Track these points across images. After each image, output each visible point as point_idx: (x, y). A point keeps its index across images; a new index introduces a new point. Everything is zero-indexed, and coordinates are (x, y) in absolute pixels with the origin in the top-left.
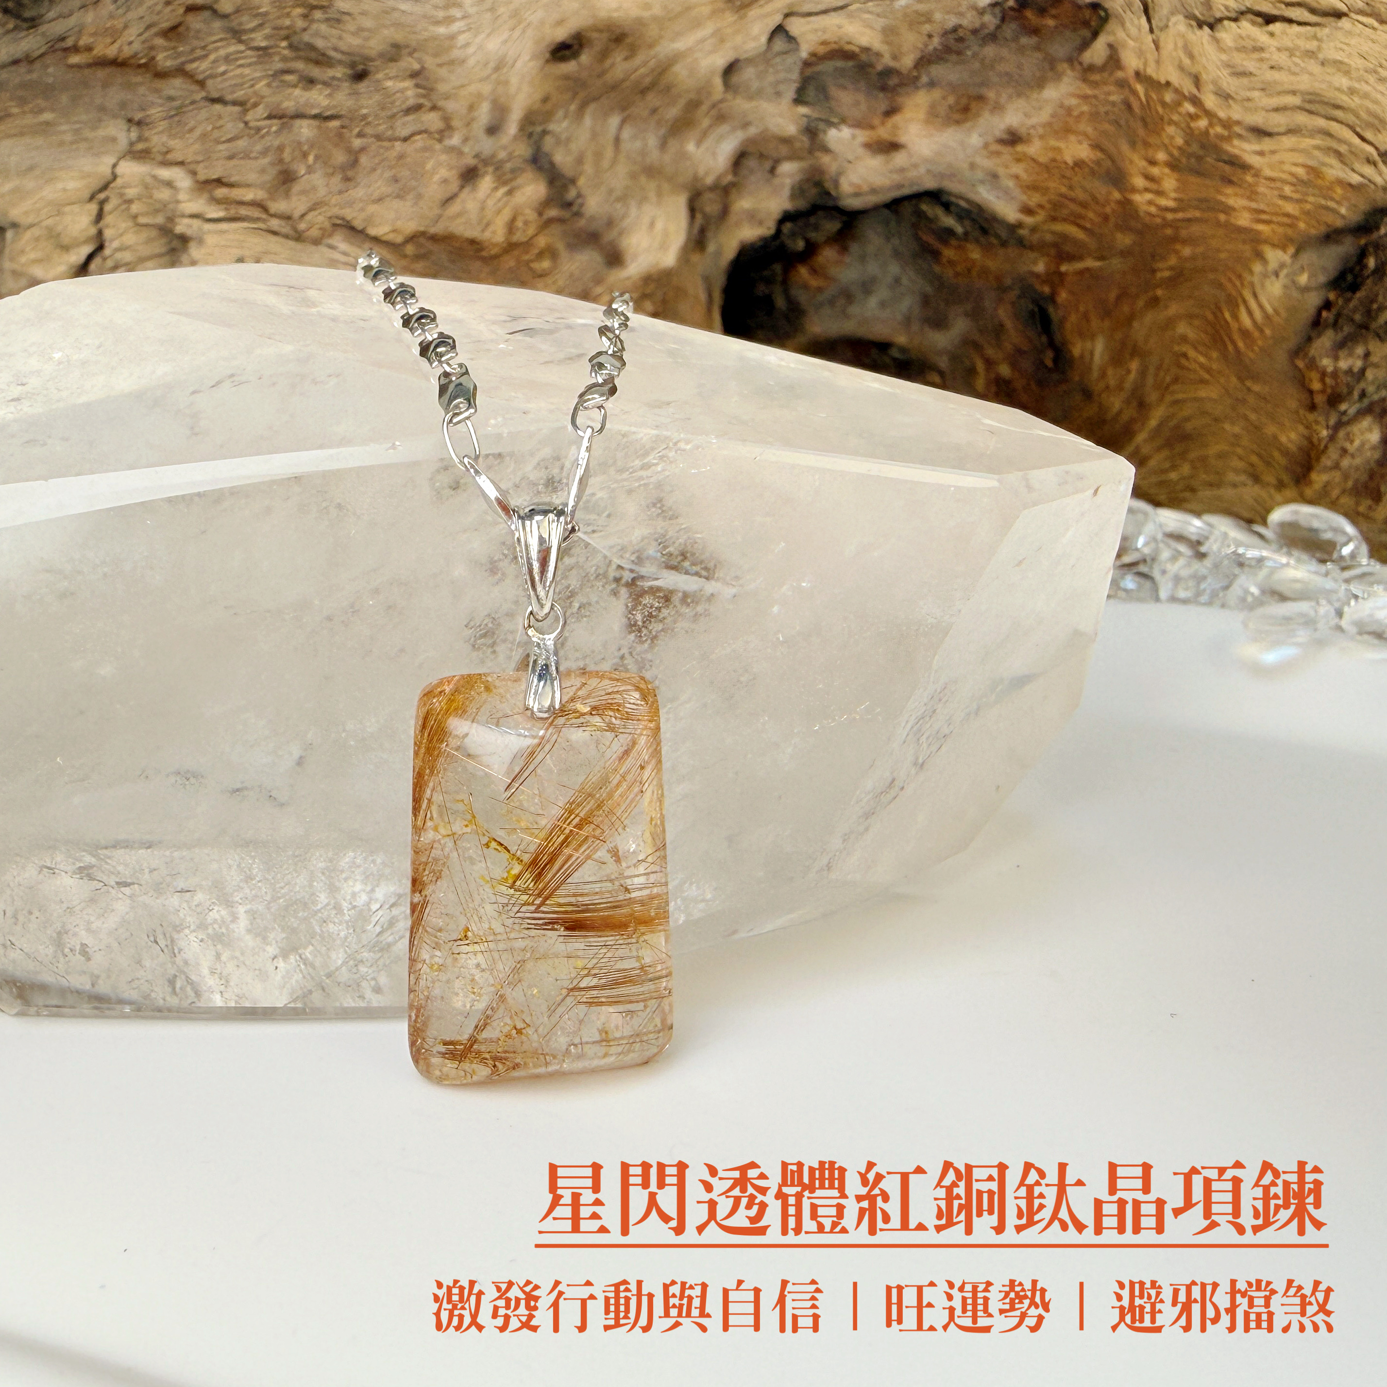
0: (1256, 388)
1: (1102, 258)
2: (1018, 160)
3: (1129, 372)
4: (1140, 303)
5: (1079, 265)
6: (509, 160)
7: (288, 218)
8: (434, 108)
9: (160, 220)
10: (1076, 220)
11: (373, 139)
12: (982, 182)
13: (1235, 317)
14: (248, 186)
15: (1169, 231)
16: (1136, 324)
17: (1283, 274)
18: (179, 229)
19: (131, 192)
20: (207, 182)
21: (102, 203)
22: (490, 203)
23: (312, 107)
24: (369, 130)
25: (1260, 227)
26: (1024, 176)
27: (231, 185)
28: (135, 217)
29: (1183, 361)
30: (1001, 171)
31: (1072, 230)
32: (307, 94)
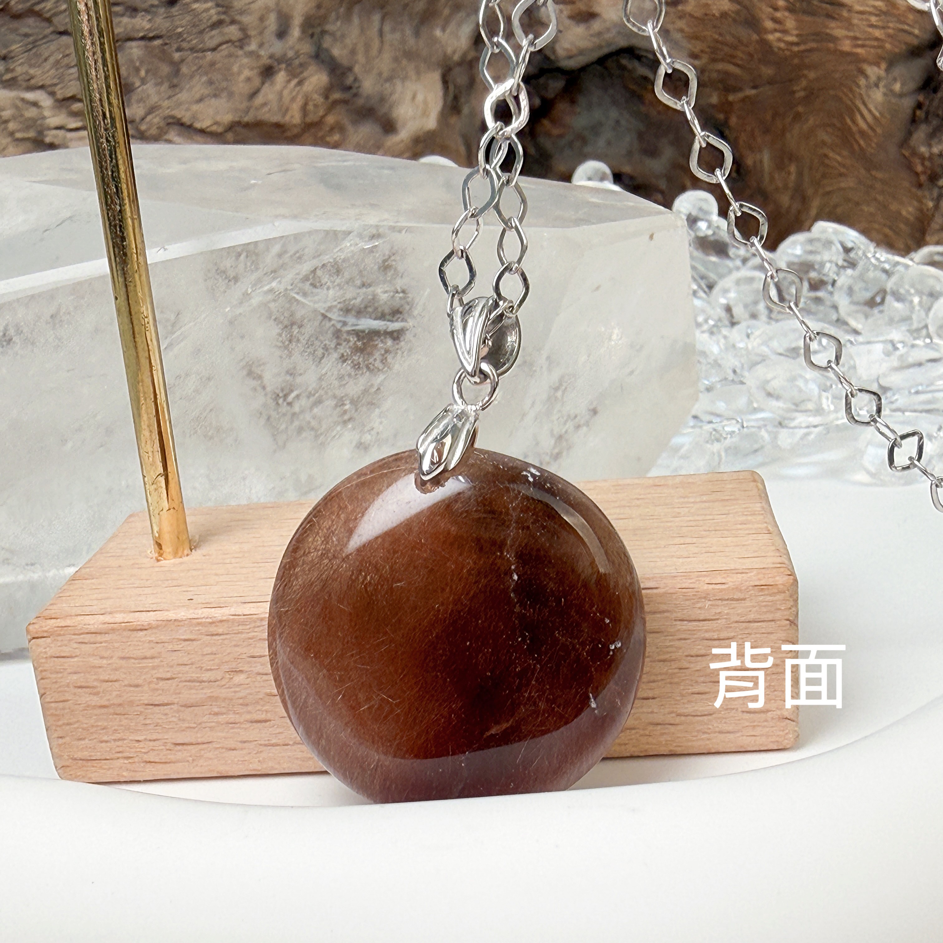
0: (879, 175)
1: (755, 87)
2: (680, 18)
3: (789, 173)
4: (788, 120)
5: (740, 95)
6: (296, 58)
7: (132, 121)
8: (233, 22)
9: (32, 134)
10: (730, 59)
11: (189, 52)
13: (854, 121)
15: (796, 61)
16: (788, 135)
17: (881, 84)
18: (47, 139)
20: (64, 100)
22: (285, 93)
23: (138, 31)
24: (185, 45)
25: (859, 50)
26: (687, 29)
28: (12, 133)
29: (827, 161)
30: (670, 27)
31: (732, 68)
32: (134, 21)
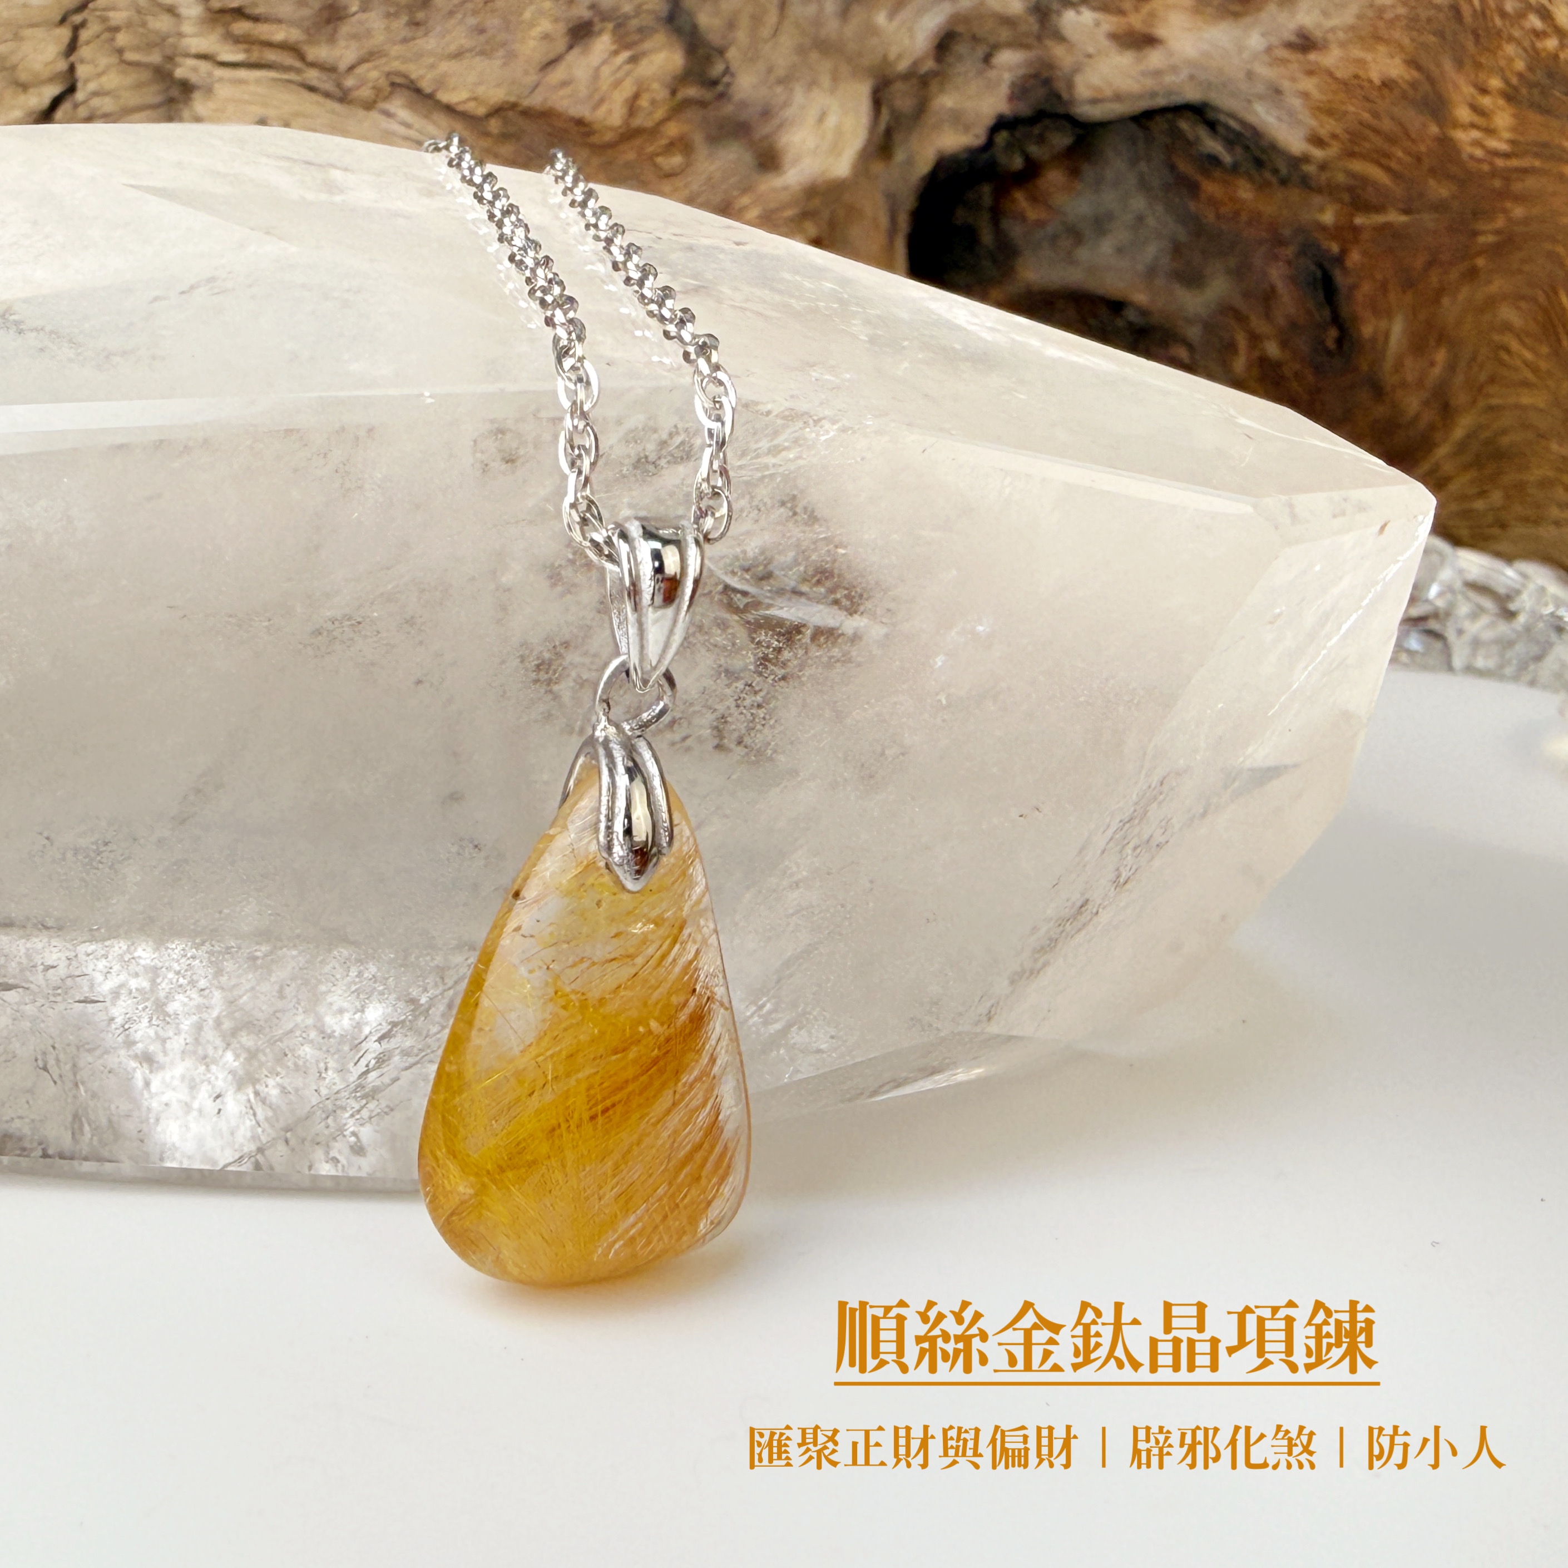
1: (1406, 212)
2: (1310, 73)
3: (1432, 364)
4: (1454, 275)
5: (1379, 219)
6: (634, 17)
7: (328, 69)
9: (155, 58)
10: (1380, 158)
12: (1261, 97)
14: (279, 21)
15: (1497, 183)
16: (1446, 301)
18: (179, 73)
19: (117, 17)
20: (222, 11)
21: (76, 29)
22: (606, 71)
26: (1316, 94)
27: (256, 19)
28: (120, 51)
29: (1504, 357)
30: (1286, 85)
31: (1375, 173)
